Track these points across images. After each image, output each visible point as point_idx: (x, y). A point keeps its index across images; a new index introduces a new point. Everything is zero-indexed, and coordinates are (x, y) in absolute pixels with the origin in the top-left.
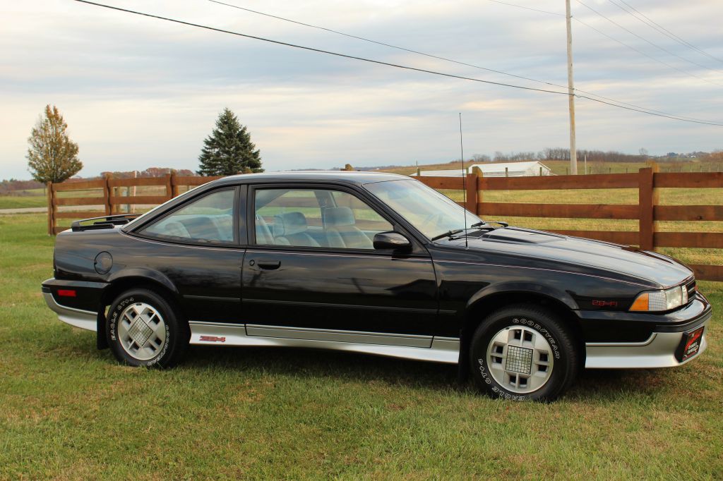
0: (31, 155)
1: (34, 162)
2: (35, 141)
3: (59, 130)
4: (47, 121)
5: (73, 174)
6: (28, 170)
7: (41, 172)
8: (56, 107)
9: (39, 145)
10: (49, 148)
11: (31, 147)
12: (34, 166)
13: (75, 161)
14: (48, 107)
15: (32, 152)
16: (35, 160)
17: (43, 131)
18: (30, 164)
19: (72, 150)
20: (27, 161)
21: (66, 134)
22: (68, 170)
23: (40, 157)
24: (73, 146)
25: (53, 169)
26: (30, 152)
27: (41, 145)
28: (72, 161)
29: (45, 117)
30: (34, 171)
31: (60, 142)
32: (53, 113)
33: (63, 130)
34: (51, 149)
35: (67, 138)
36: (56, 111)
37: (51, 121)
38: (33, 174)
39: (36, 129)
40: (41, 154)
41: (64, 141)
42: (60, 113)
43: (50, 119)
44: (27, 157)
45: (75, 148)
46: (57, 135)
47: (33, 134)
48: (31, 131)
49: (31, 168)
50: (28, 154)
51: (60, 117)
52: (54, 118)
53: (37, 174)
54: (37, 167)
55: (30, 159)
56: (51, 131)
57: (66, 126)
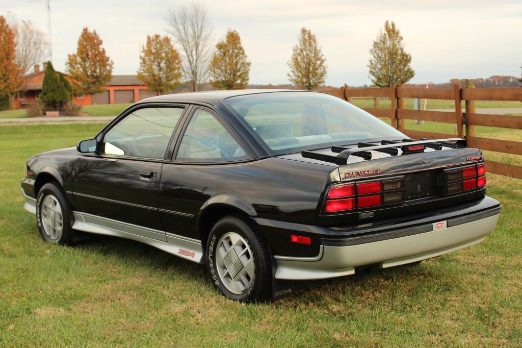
0: (372, 64)
1: (374, 71)
2: (376, 51)
3: (396, 42)
4: (385, 34)
5: (406, 81)
6: (369, 77)
7: (379, 79)
8: (394, 23)
9: (378, 56)
10: (387, 58)
11: (372, 57)
12: (373, 74)
13: (409, 69)
14: (387, 22)
15: (373, 62)
16: (375, 69)
17: (382, 44)
18: (371, 72)
19: (406, 59)
20: (369, 69)
21: (402, 46)
22: (402, 78)
23: (379, 66)
24: (407, 56)
25: (390, 77)
26: (371, 61)
27: (381, 56)
28: (406, 70)
29: (384, 31)
30: (374, 78)
31: (396, 54)
32: (391, 27)
33: (399, 42)
34: (388, 59)
35: (402, 49)
36: (393, 25)
37: (389, 35)
38: (372, 81)
39: (376, 41)
40: (380, 64)
41: (400, 52)
42: (397, 28)
43: (388, 33)
44: (368, 66)
45: (409, 58)
46: (394, 46)
47: (374, 46)
48: (372, 43)
49: (371, 76)
50: (369, 63)
51: (396, 31)
52: (392, 32)
53: (376, 80)
54: (376, 74)
55: (371, 68)
56: (389, 43)
57: (402, 39)
